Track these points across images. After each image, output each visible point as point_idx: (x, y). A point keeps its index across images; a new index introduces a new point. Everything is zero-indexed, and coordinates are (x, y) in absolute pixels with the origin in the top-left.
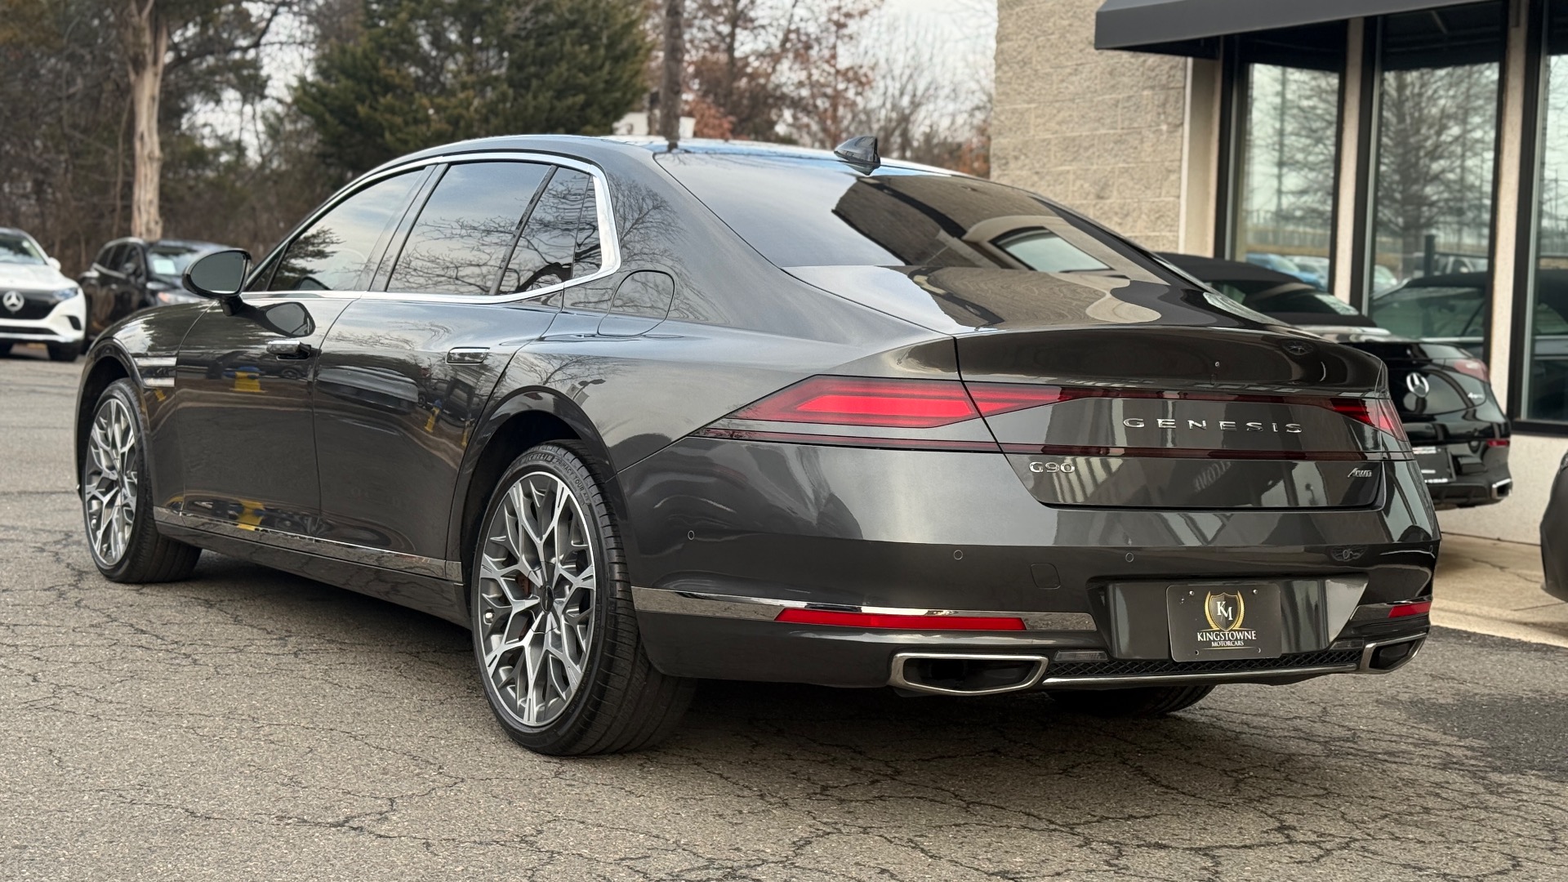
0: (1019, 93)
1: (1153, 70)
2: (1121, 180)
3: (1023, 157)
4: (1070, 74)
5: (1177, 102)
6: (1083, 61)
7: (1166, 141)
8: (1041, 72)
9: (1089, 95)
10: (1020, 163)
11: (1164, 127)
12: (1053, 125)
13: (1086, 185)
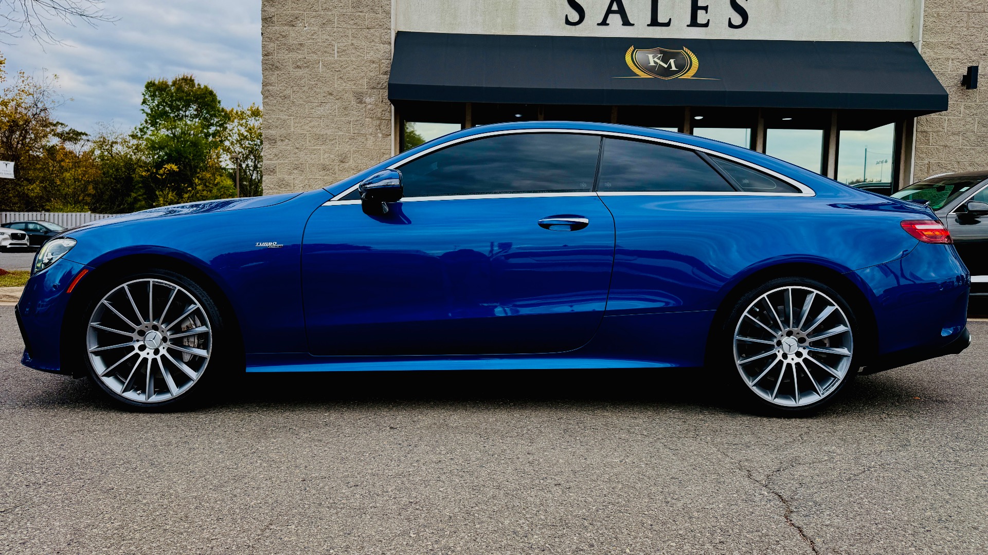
0: (282, 111)
1: (372, 110)
2: (355, 155)
3: (287, 140)
4: (317, 106)
5: (387, 125)
6: (326, 101)
7: (381, 141)
8: (297, 103)
9: (331, 117)
10: (285, 143)
11: (380, 135)
12: (306, 127)
13: (333, 156)
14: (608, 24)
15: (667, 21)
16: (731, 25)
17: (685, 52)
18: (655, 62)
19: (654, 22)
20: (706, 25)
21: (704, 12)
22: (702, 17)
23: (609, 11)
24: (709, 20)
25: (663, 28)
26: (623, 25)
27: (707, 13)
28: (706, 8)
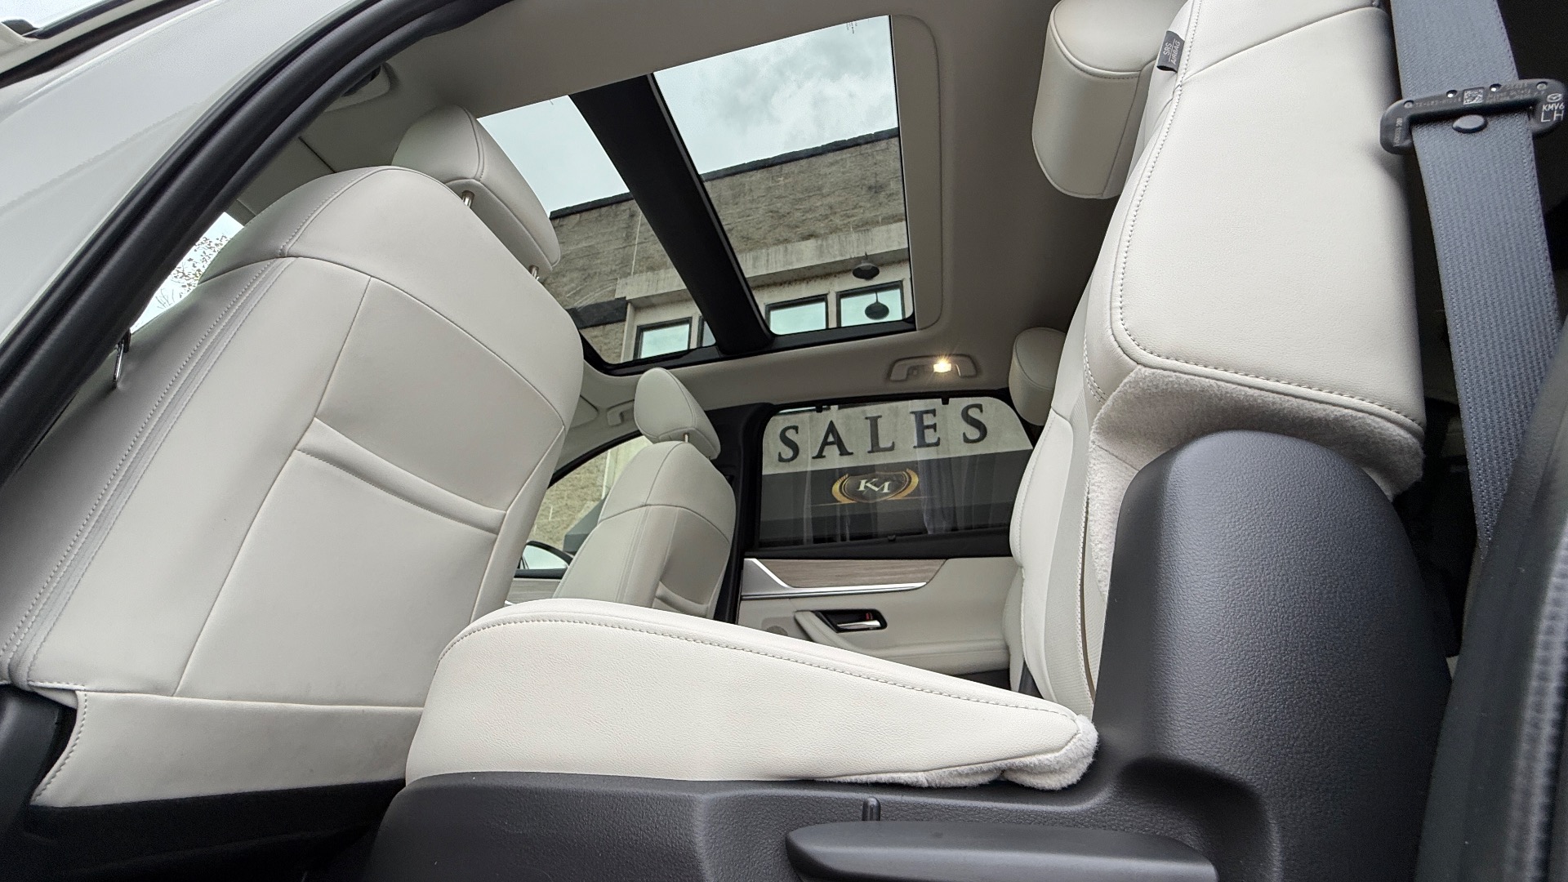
14: (824, 457)
15: (890, 445)
16: (967, 440)
17: (908, 474)
18: (866, 487)
19: (875, 447)
20: (937, 444)
21: (932, 430)
22: (930, 437)
23: (825, 443)
24: (939, 439)
25: (887, 453)
26: (841, 454)
27: (935, 431)
28: (934, 427)
